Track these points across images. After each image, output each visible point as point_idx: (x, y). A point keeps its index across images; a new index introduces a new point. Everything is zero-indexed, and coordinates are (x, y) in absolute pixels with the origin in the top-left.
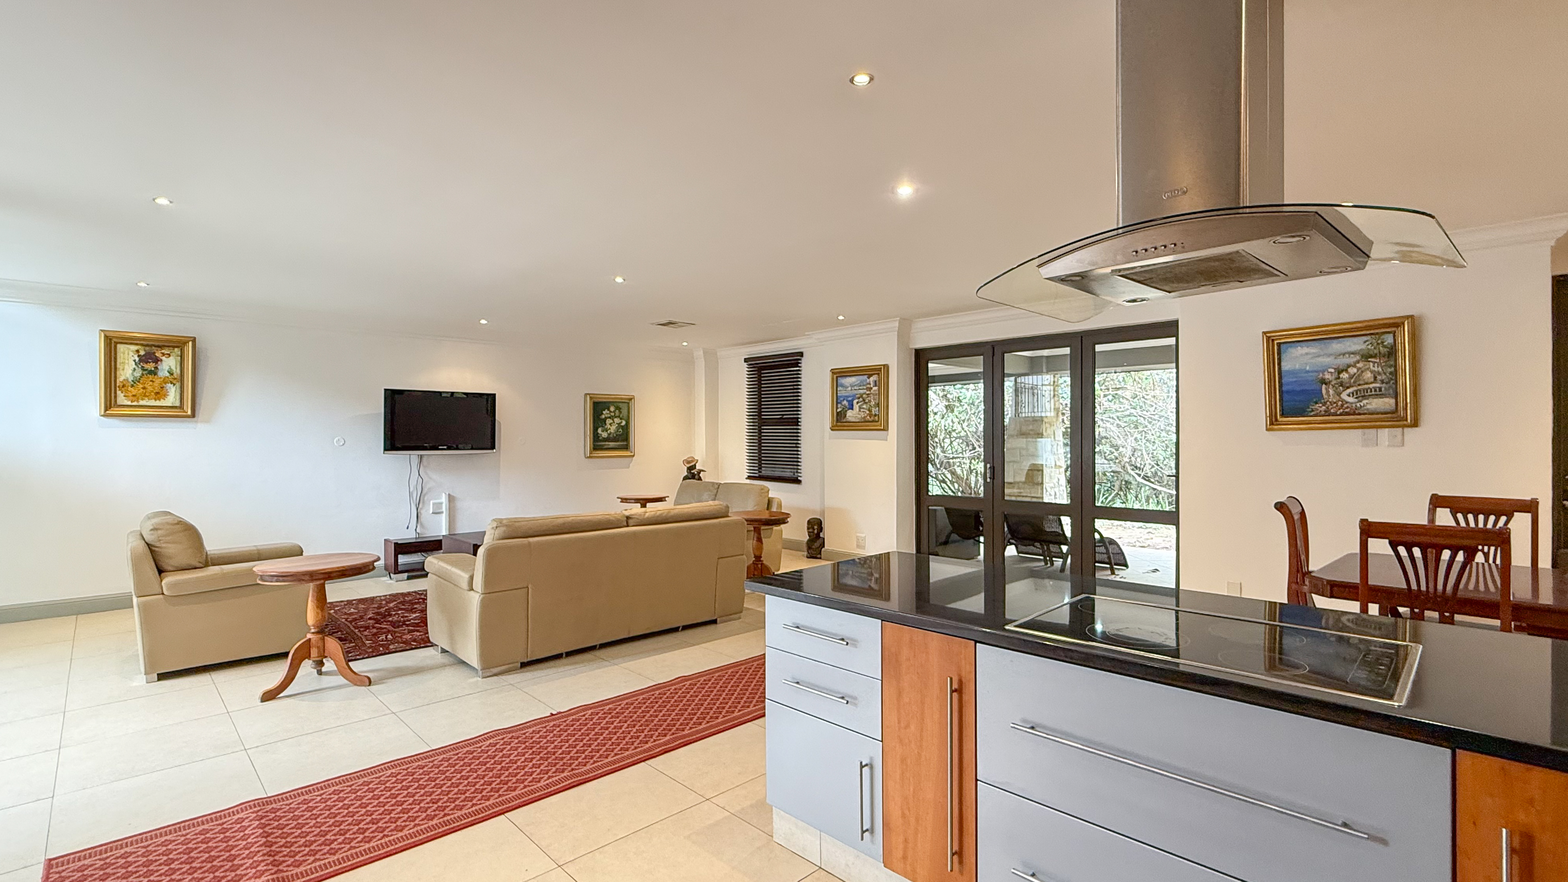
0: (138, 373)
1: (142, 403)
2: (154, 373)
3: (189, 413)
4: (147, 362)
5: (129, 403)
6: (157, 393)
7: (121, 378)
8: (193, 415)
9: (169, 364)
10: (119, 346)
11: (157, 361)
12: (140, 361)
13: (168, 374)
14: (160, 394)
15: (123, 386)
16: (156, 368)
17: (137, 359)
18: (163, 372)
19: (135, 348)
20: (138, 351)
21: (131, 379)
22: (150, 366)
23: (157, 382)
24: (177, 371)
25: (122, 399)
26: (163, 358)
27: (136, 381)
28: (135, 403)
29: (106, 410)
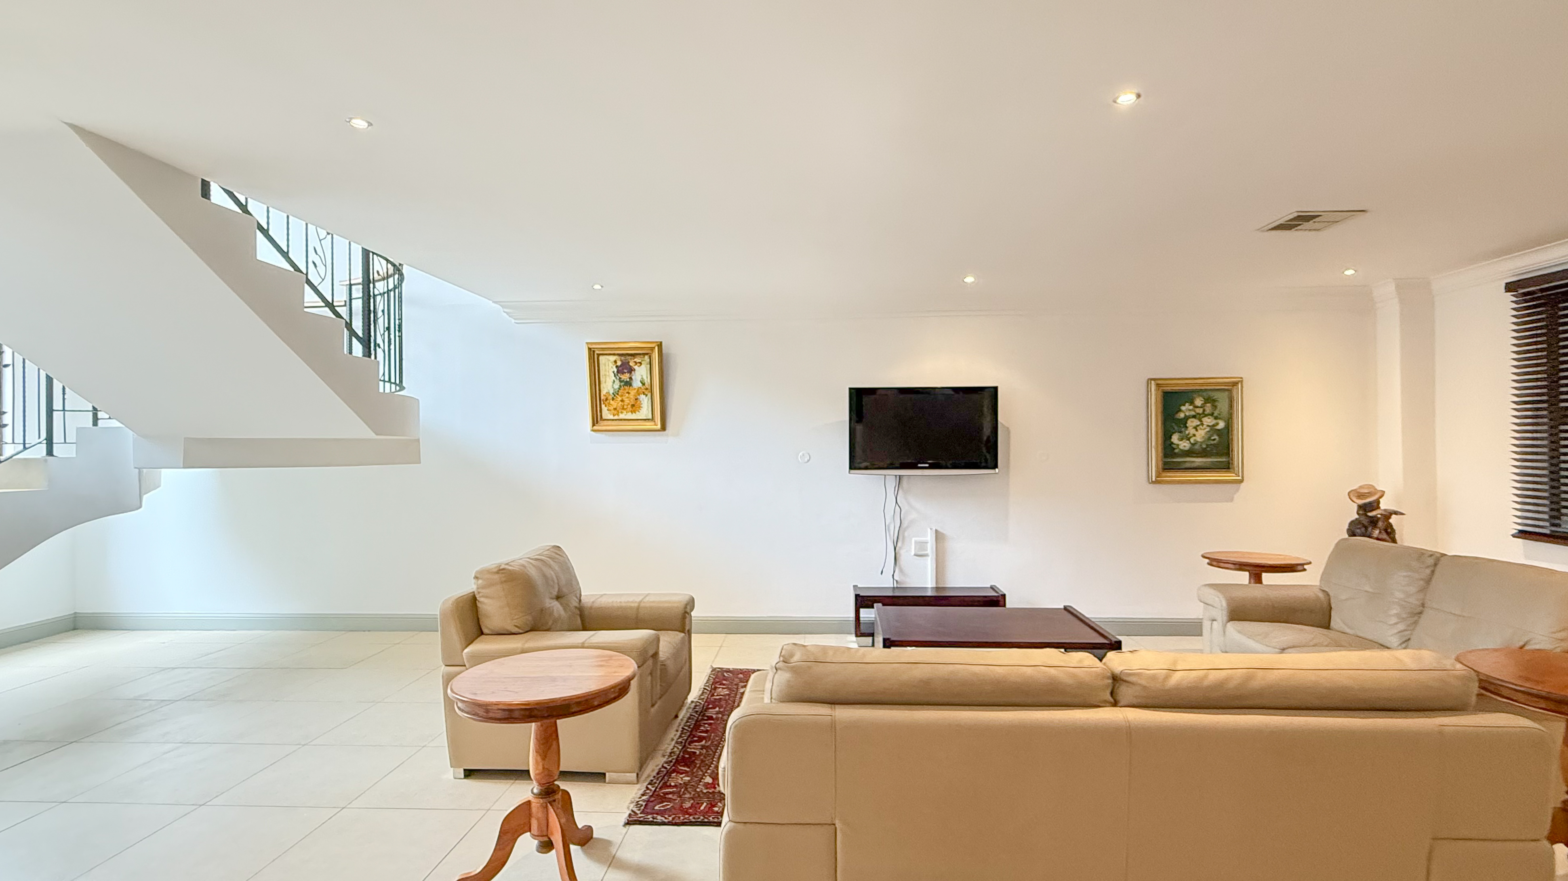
0: (617, 386)
1: (622, 416)
2: (629, 384)
3: (659, 427)
4: (623, 373)
5: (612, 417)
6: (633, 406)
7: (604, 392)
8: (664, 428)
9: (641, 373)
10: (601, 358)
11: (631, 370)
12: (618, 372)
13: (640, 385)
14: (635, 407)
15: (607, 399)
16: (631, 378)
17: (616, 370)
18: (637, 384)
19: (613, 358)
20: (615, 362)
21: (611, 392)
22: (625, 377)
23: (633, 393)
24: (647, 381)
25: (606, 414)
26: (636, 367)
27: (616, 393)
28: (616, 417)
29: (594, 425)
